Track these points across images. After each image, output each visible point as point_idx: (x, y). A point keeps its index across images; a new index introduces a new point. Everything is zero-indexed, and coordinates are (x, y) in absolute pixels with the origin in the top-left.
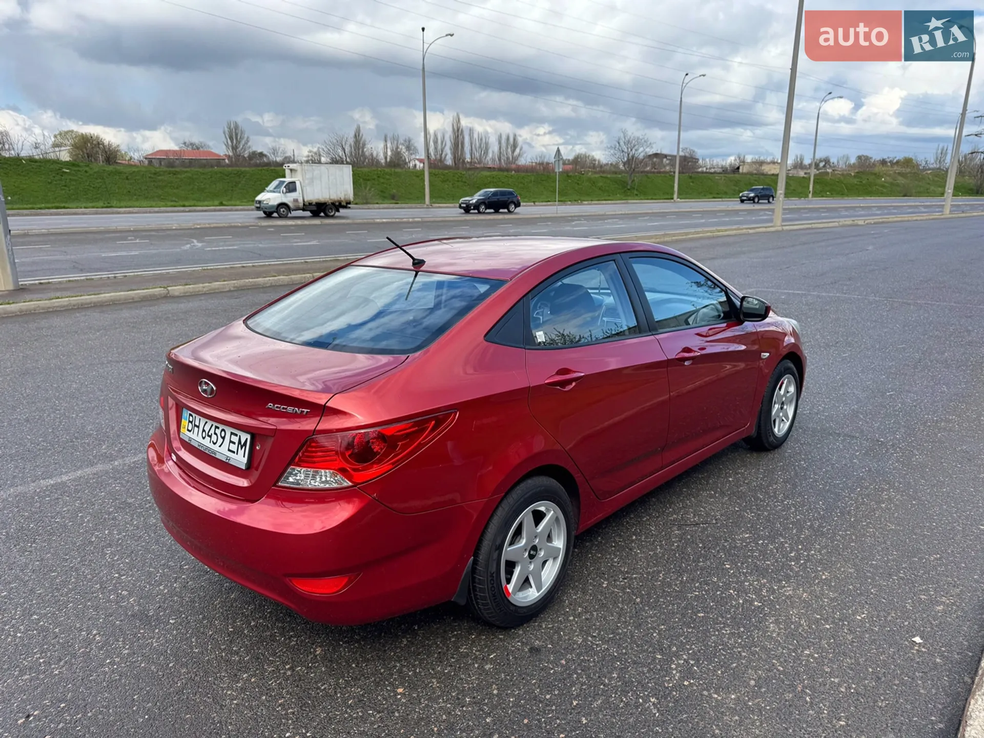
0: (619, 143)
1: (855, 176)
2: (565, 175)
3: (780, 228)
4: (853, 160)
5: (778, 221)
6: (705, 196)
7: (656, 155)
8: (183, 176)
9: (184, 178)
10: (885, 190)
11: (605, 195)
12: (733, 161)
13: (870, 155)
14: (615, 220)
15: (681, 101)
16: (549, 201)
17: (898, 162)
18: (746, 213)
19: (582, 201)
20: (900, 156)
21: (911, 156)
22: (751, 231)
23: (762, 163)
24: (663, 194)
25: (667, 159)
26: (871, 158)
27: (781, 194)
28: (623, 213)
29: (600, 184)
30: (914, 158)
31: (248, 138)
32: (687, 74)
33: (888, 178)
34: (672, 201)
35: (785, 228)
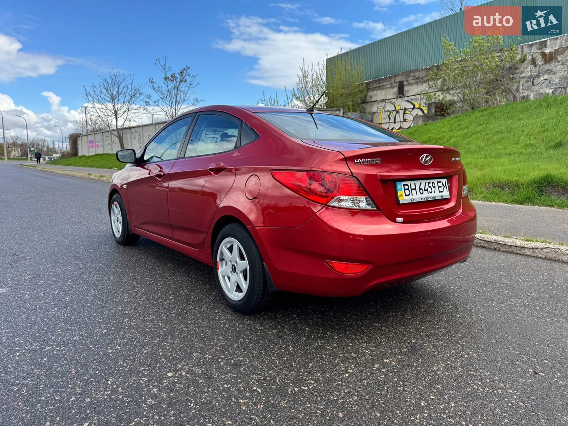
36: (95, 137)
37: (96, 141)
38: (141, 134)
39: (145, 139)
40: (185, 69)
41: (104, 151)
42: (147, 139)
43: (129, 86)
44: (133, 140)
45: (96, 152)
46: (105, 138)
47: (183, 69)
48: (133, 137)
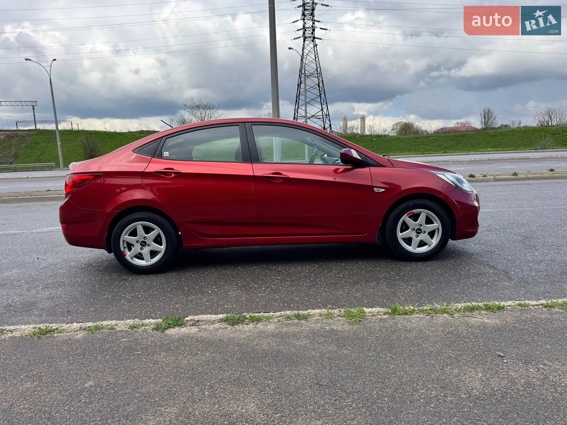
8: (431, 138)
9: (431, 139)
31: (495, 116)
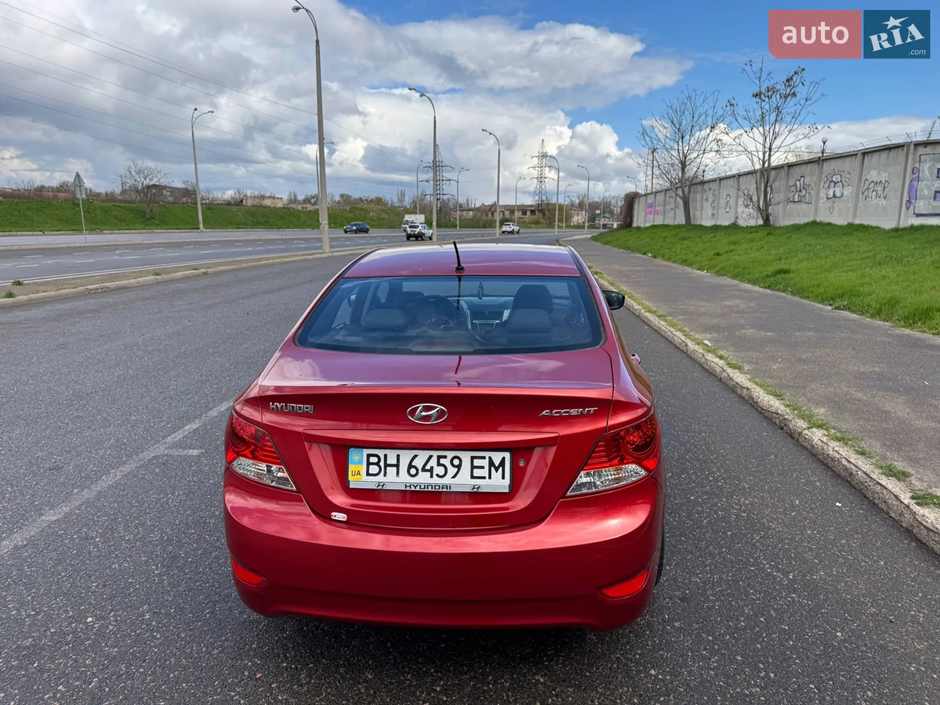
0: (130, 172)
1: (350, 212)
2: (71, 202)
3: (331, 254)
4: (337, 198)
5: (327, 247)
6: (227, 226)
7: (155, 186)
10: (374, 223)
11: (123, 224)
12: (233, 195)
13: (350, 195)
14: (161, 249)
15: (193, 134)
16: (60, 230)
17: (371, 201)
18: (262, 243)
19: (102, 230)
20: (372, 196)
21: (380, 196)
22: (310, 257)
23: (263, 197)
24: (186, 224)
25: (167, 191)
26: (351, 196)
27: (326, 224)
28: (162, 242)
29: (115, 213)
30: (383, 198)
32: (196, 109)
33: (374, 213)
34: (199, 231)
35: (335, 254)
36: (655, 198)
37: (656, 204)
38: (716, 193)
39: (721, 201)
40: (796, 73)
41: (664, 220)
42: (724, 202)
43: (710, 112)
44: (705, 203)
45: (654, 222)
46: (668, 198)
47: (793, 73)
48: (705, 197)
